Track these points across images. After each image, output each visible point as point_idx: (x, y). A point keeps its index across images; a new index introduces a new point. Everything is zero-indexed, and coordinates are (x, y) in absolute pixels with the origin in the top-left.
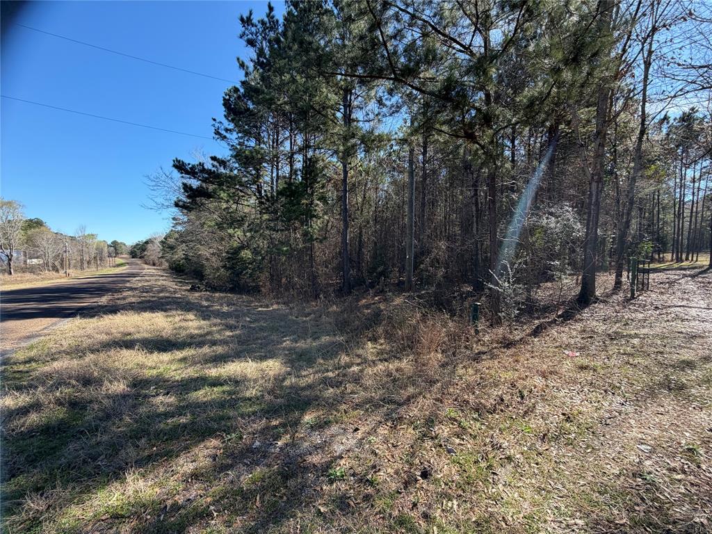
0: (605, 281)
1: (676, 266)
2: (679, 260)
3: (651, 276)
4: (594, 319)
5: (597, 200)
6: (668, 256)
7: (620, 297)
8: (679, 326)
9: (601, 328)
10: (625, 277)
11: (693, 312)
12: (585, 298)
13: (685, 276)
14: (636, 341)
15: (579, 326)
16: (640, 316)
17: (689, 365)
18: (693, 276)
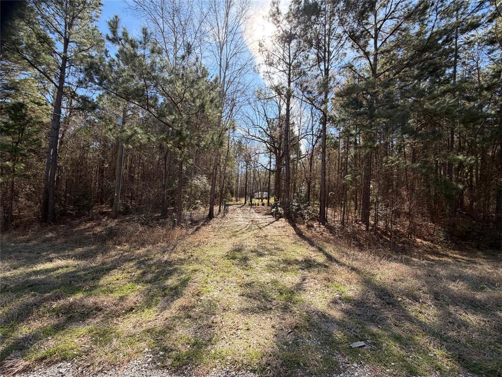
0: (216, 209)
1: (236, 203)
2: (237, 201)
3: (230, 207)
4: (214, 223)
5: (215, 177)
6: (234, 199)
7: (220, 215)
8: (236, 223)
9: (217, 226)
10: (222, 208)
11: (239, 219)
12: (211, 216)
13: (238, 207)
14: (226, 228)
15: (210, 226)
16: (226, 221)
17: (237, 231)
18: (240, 207)
